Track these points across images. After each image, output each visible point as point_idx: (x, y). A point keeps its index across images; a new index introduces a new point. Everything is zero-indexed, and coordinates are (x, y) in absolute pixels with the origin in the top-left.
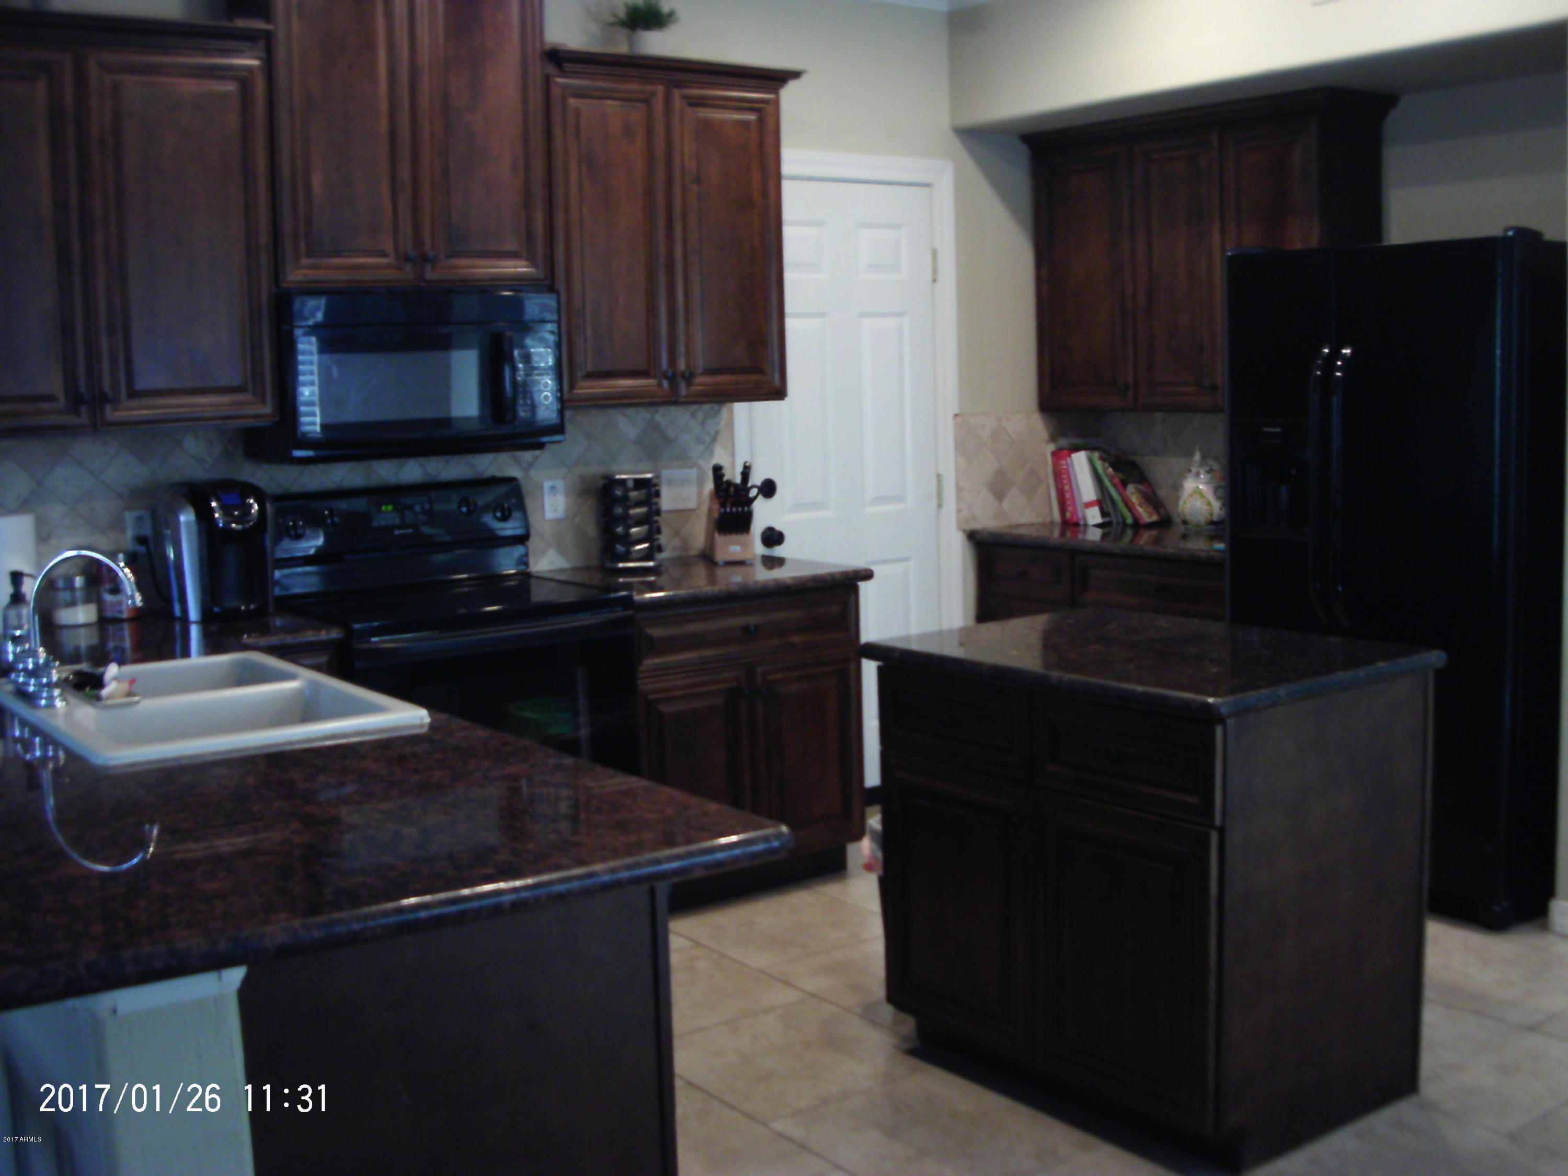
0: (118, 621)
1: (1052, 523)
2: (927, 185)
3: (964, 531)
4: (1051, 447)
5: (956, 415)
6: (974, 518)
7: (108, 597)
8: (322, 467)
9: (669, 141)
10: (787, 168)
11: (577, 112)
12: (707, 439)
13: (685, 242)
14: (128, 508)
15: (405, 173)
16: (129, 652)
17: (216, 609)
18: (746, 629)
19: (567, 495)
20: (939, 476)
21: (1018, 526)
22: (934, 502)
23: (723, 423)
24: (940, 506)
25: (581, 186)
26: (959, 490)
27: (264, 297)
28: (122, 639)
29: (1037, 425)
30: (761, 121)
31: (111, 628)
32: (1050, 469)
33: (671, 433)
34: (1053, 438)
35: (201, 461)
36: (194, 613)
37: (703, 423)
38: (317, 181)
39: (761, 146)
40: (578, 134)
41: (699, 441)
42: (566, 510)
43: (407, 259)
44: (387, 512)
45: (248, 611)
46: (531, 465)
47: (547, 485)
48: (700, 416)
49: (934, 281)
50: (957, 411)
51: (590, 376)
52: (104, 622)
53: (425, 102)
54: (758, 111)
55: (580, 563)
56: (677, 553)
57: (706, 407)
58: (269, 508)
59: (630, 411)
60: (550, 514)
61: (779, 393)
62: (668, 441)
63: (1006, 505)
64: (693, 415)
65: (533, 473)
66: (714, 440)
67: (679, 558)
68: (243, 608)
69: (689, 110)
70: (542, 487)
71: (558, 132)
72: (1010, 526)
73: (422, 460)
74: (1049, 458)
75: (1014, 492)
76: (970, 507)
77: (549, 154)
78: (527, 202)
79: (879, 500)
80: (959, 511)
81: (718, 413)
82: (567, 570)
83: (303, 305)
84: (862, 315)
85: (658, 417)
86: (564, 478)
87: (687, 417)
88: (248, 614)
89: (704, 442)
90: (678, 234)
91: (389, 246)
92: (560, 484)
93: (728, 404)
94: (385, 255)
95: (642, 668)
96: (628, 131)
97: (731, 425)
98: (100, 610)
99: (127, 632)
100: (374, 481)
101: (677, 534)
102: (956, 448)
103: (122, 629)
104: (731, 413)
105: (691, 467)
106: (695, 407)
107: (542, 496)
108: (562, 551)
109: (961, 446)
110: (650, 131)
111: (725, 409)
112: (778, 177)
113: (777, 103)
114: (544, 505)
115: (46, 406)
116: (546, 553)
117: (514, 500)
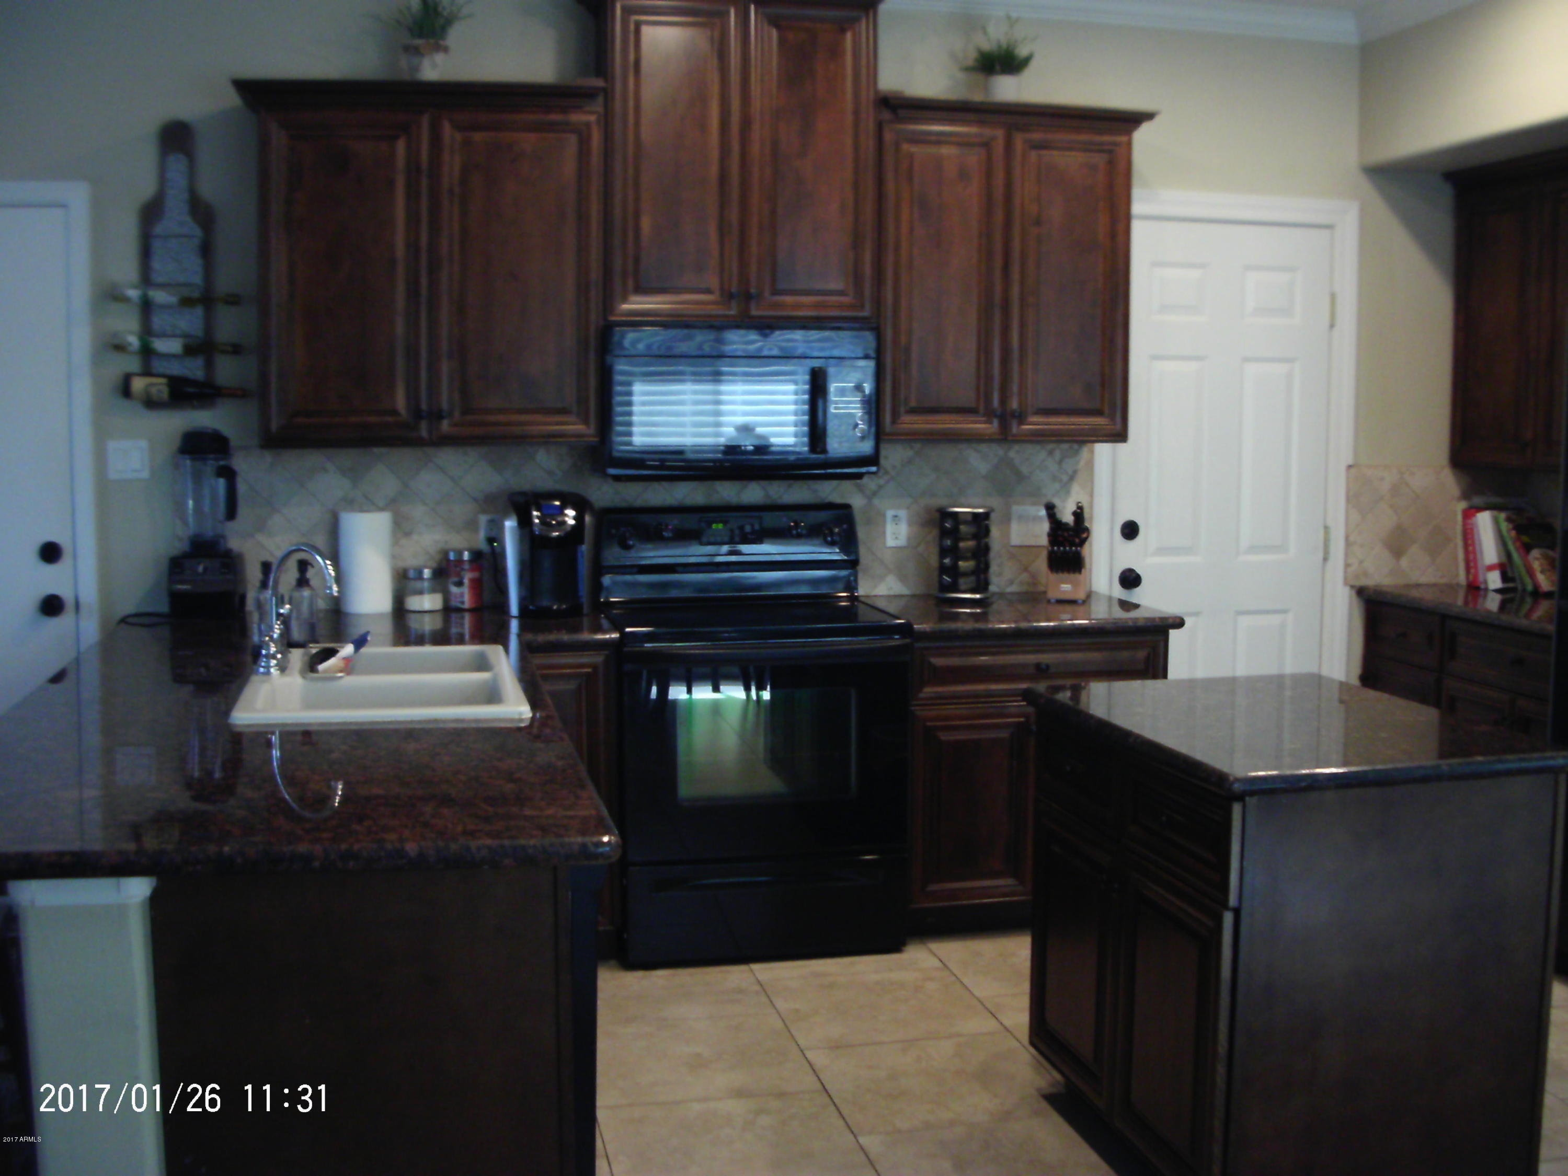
0: (460, 610)
1: (1458, 585)
2: (1330, 227)
3: (1352, 587)
4: (1463, 505)
5: (1350, 467)
6: (1365, 574)
7: (454, 589)
8: (665, 484)
9: (1009, 185)
10: (1138, 207)
11: (911, 156)
12: (1065, 478)
13: (1022, 283)
14: (484, 512)
15: (734, 216)
16: (467, 637)
17: (531, 607)
18: (1038, 666)
19: (910, 524)
20: (1326, 528)
21: (1418, 586)
22: (1321, 555)
23: (1082, 464)
24: (1325, 559)
25: (911, 230)
26: (1348, 543)
27: (592, 329)
28: (462, 625)
29: (1449, 482)
30: (1111, 163)
31: (454, 616)
32: (1459, 528)
33: (1025, 470)
34: (1465, 496)
35: (550, 473)
36: (514, 609)
37: (1060, 462)
38: (646, 223)
39: (1110, 187)
40: (910, 178)
41: (1055, 478)
42: (909, 539)
43: (731, 296)
44: (717, 530)
45: (558, 610)
46: (875, 494)
47: (890, 513)
48: (1057, 455)
49: (1332, 326)
50: (1350, 462)
51: (913, 411)
52: (448, 610)
53: (755, 149)
54: (1110, 152)
55: (920, 590)
56: (1024, 588)
57: (1065, 446)
58: (588, 519)
59: (981, 447)
60: (890, 542)
61: (1120, 435)
62: (1020, 477)
63: (1404, 562)
64: (1051, 453)
65: (876, 501)
66: (1072, 478)
67: (1026, 593)
68: (555, 607)
69: (1033, 155)
70: (884, 515)
71: (890, 176)
72: (1407, 586)
73: (764, 483)
74: (1460, 517)
75: (1414, 549)
76: (1361, 562)
77: (880, 197)
78: (857, 243)
79: (1253, 549)
80: (1347, 566)
81: (1077, 452)
82: (907, 596)
83: (623, 337)
84: (1246, 360)
85: (1012, 454)
86: (908, 508)
87: (1043, 454)
88: (559, 614)
89: (1061, 481)
90: (1016, 276)
91: (713, 282)
92: (903, 513)
93: (1089, 445)
94: (708, 291)
95: (922, 695)
96: (963, 175)
97: (1090, 464)
98: (446, 600)
99: (467, 619)
101: (1026, 569)
102: (1348, 499)
103: (463, 618)
104: (1092, 452)
106: (1050, 446)
107: (884, 522)
108: (903, 578)
109: (1352, 499)
110: (989, 174)
111: (1085, 450)
112: (1128, 218)
113: (1129, 145)
114: (884, 533)
115: (390, 419)
116: (882, 578)
117: (845, 526)
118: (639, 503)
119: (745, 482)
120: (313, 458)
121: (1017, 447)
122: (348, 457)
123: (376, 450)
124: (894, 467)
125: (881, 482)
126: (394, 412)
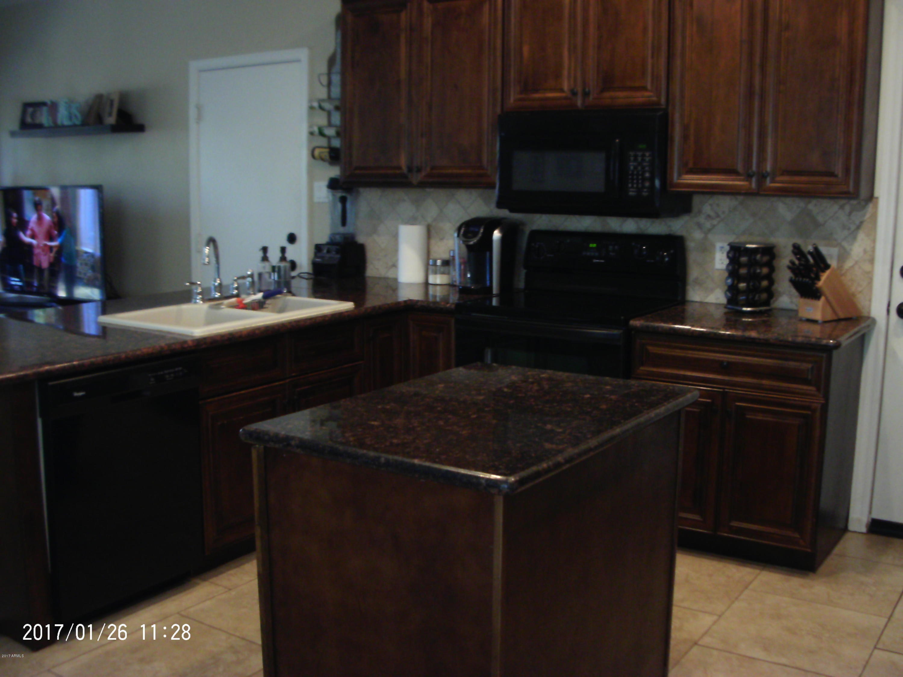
12: (853, 227)
18: (721, 363)
23: (867, 216)
33: (820, 219)
37: (849, 214)
41: (844, 227)
43: (573, 93)
44: (592, 248)
45: (474, 290)
46: (709, 230)
47: (718, 245)
48: (847, 209)
51: (691, 171)
58: (496, 235)
59: (789, 200)
60: (718, 265)
62: (817, 225)
64: (842, 207)
65: (710, 236)
66: (858, 227)
68: (472, 288)
70: (714, 246)
73: (636, 219)
81: (864, 207)
82: (725, 304)
85: (811, 206)
87: (836, 207)
89: (849, 229)
90: (770, 70)
92: (726, 246)
97: (874, 217)
100: (606, 229)
104: (876, 207)
105: (835, 246)
106: (843, 202)
107: (715, 251)
114: (713, 259)
115: (398, 172)
116: (712, 290)
117: (672, 251)
118: (562, 228)
119: (625, 218)
120: (400, 193)
121: (814, 201)
122: (415, 193)
123: (428, 190)
124: (723, 212)
125: (715, 222)
126: (399, 168)
